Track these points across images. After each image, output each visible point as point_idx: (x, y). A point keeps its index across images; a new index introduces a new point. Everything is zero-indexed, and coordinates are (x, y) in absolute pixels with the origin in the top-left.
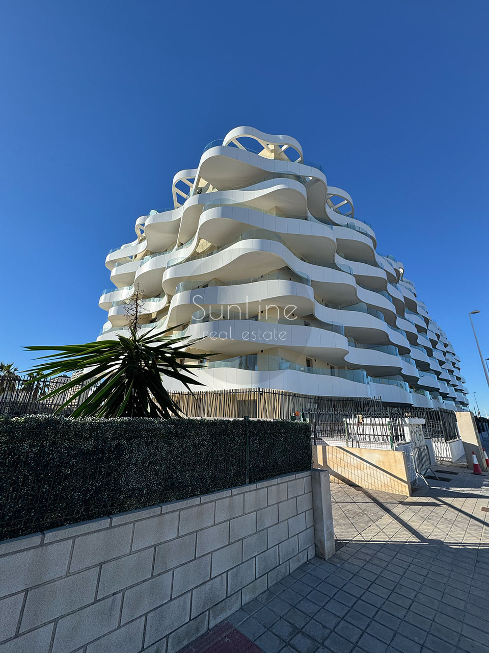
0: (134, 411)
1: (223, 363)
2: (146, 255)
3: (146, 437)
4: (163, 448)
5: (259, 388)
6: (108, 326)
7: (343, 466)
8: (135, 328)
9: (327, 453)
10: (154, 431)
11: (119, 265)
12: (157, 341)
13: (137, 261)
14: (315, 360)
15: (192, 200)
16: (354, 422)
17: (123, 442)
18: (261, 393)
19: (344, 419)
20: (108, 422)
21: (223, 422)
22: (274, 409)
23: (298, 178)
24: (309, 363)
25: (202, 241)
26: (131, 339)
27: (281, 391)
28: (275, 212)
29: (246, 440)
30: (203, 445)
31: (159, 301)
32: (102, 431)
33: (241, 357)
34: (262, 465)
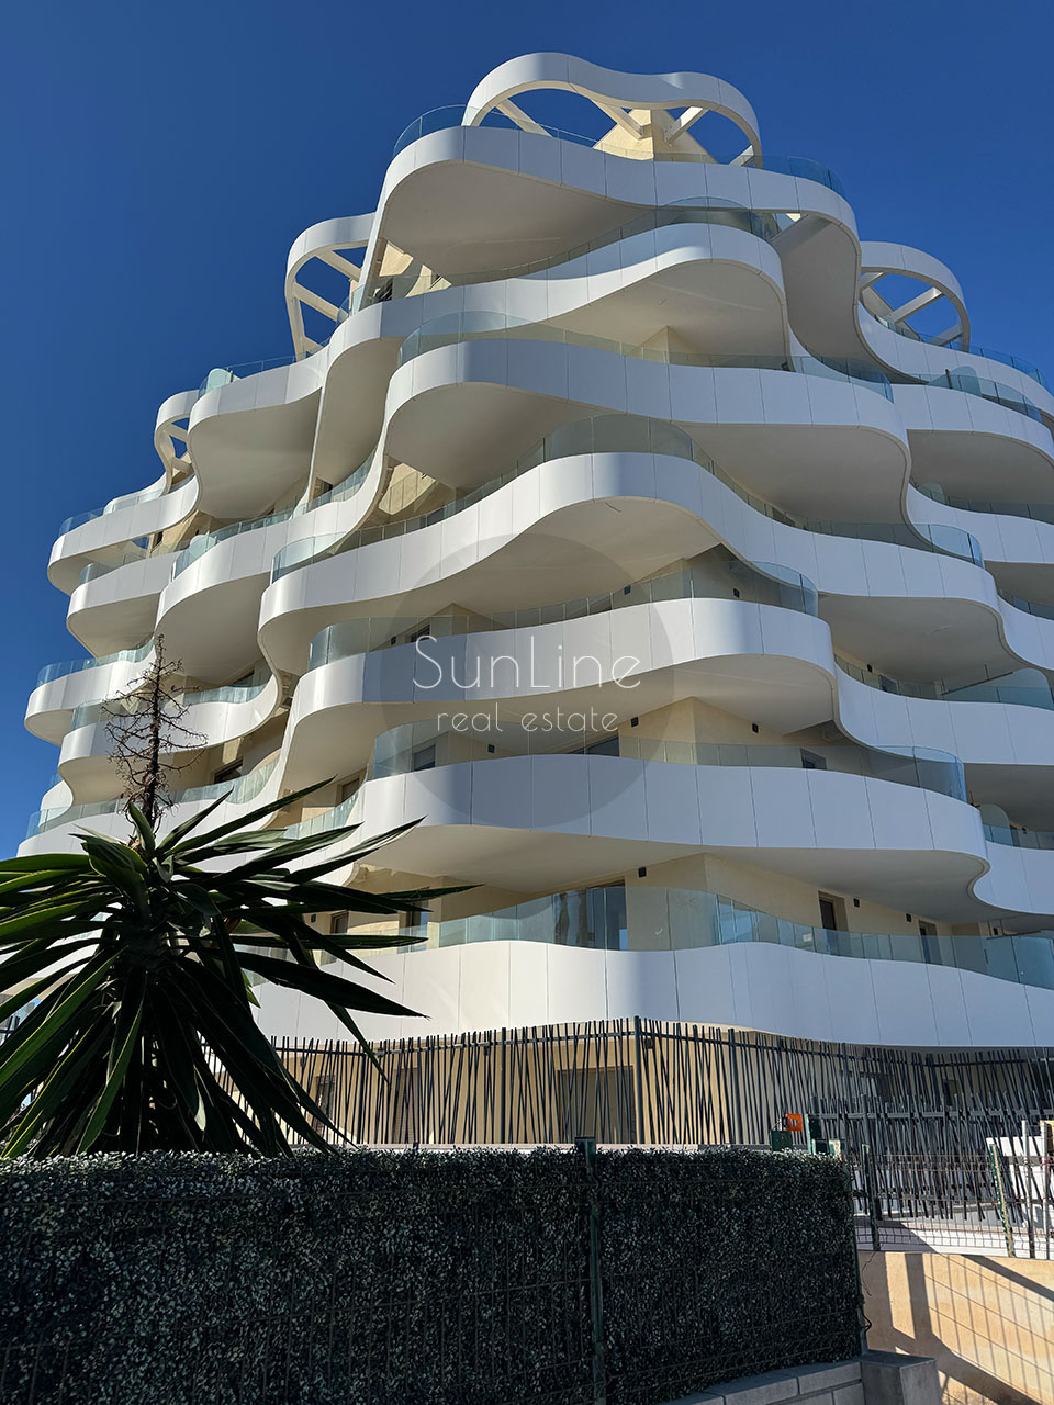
0: (147, 1127)
1: (494, 923)
2: (195, 530)
3: (191, 1231)
4: (256, 1275)
5: (637, 1020)
6: (58, 798)
7: (998, 1339)
8: (150, 802)
9: (928, 1283)
10: (222, 1207)
11: (100, 571)
12: (234, 848)
13: (164, 556)
14: (857, 903)
15: (355, 327)
16: (1033, 1153)
17: (102, 1250)
18: (647, 1040)
19: (990, 1141)
20: (44, 1174)
21: (492, 1162)
22: (701, 1104)
23: (748, 220)
24: (830, 914)
25: (403, 472)
26: (134, 845)
27: (724, 1029)
28: (664, 348)
29: (588, 1237)
30: (417, 1261)
31: (250, 697)
32: (20, 1212)
33: (562, 896)
34: (655, 1338)
